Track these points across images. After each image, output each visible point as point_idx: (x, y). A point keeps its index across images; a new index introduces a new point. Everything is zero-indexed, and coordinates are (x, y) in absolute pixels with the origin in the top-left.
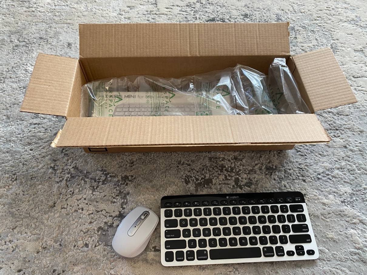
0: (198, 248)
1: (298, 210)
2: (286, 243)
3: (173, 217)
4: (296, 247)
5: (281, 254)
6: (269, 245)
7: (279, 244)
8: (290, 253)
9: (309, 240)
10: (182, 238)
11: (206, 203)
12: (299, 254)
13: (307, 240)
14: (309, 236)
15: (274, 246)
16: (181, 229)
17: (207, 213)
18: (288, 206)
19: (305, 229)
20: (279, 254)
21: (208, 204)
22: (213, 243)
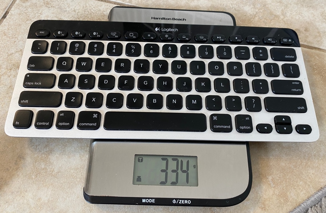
0: (83, 108)
1: (287, 57)
2: (258, 109)
3: (48, 54)
4: (276, 118)
5: (245, 127)
6: (224, 111)
7: (244, 112)
8: (264, 129)
9: (303, 108)
10: (56, 89)
11: (114, 34)
12: (280, 131)
13: (299, 108)
14: (303, 102)
15: (233, 114)
17: (114, 51)
18: (268, 49)
19: (297, 89)
20: (242, 128)
21: (117, 37)
22: (114, 100)
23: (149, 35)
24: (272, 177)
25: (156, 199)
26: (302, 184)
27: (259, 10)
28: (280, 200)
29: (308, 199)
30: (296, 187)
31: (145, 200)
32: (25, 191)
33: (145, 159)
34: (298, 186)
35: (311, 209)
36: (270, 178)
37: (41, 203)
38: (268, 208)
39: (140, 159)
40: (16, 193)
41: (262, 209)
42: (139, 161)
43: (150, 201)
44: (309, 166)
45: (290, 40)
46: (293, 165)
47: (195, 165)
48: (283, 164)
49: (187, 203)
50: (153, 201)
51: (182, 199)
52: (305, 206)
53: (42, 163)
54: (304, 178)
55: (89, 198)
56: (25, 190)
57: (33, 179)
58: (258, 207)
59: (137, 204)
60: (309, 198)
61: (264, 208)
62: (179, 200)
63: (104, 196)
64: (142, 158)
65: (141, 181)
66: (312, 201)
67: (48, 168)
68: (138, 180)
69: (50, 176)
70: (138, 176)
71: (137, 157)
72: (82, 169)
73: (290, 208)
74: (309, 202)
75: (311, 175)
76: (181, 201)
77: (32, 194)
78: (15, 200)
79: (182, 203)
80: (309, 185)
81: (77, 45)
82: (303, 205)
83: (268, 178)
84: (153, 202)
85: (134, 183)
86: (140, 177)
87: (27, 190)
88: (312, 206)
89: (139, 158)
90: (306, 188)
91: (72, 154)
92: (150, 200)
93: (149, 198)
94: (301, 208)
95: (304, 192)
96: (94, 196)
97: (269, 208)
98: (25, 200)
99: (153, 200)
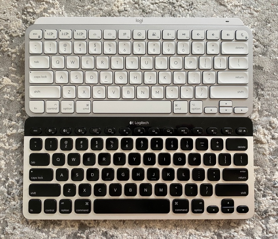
0: (77, 197)
1: (239, 147)
2: (210, 194)
3: (43, 151)
5: (198, 210)
6: (183, 197)
7: (198, 197)
8: (212, 210)
9: (245, 193)
10: (54, 181)
11: (95, 131)
13: (242, 193)
15: (190, 199)
16: (55, 169)
17: (97, 147)
18: (224, 140)
19: (243, 177)
21: (98, 133)
22: (100, 190)
23: (124, 131)
45: (244, 130)
81: (66, 142)
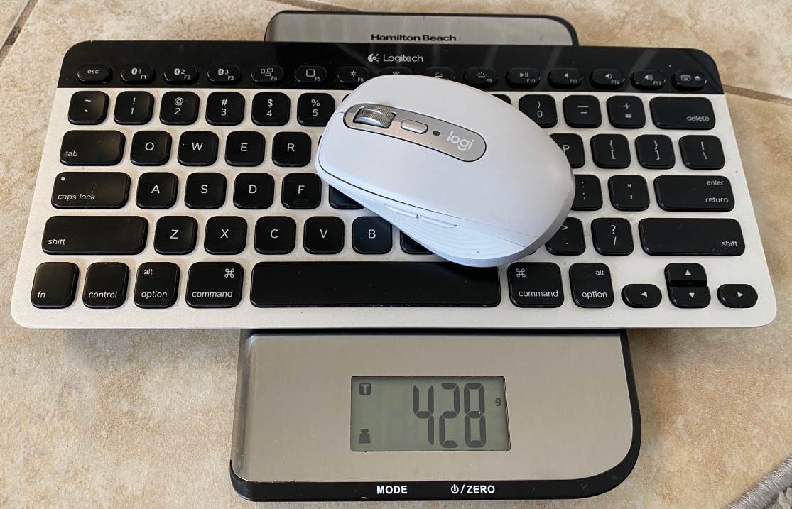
1: (691, 118)
2: (626, 249)
3: (109, 124)
4: (670, 270)
5: (594, 294)
6: (541, 255)
7: (590, 255)
9: (734, 243)
10: (131, 209)
11: (268, 72)
12: (681, 302)
13: (725, 244)
14: (733, 229)
16: (136, 172)
17: (270, 114)
18: (643, 101)
19: (718, 197)
20: (587, 295)
21: (276, 78)
22: (275, 234)
23: (353, 74)
24: (686, 419)
25: (410, 485)
26: (758, 434)
27: (632, 6)
28: (707, 476)
29: (776, 470)
30: (744, 443)
31: (383, 487)
32: (86, 469)
33: (375, 386)
34: (749, 438)
35: (785, 496)
36: (680, 421)
37: (126, 497)
38: (678, 496)
39: (365, 386)
40: (63, 474)
41: (664, 497)
42: (362, 392)
43: (395, 490)
44: (774, 389)
45: (697, 77)
46: (734, 388)
47: (500, 399)
48: (709, 386)
49: (486, 492)
50: (403, 490)
51: (473, 483)
52: (768, 488)
53: (123, 400)
54: (763, 418)
55: (246, 489)
56: (86, 467)
57: (103, 438)
58: (655, 494)
59: (364, 500)
60: (776, 468)
61: (668, 497)
62: (466, 486)
63: (283, 481)
64: (368, 385)
65: (369, 442)
66: (786, 475)
67: (137, 411)
68: (362, 439)
69: (145, 431)
70: (362, 431)
71: (358, 383)
72: (220, 413)
73: (733, 493)
74: (777, 478)
75: (778, 412)
76: (471, 487)
77: (104, 475)
78: (63, 491)
79: (475, 492)
80: (775, 437)
81: (179, 101)
82: (763, 485)
83: (674, 422)
84: (403, 493)
85: (354, 449)
86: (367, 431)
87: (89, 466)
88: (786, 488)
89: (362, 386)
90: (768, 444)
91: (193, 375)
92: (395, 487)
93: (393, 484)
94: (758, 492)
95: (765, 453)
96: (257, 483)
97: (680, 495)
98: (87, 491)
99: (402, 487)
